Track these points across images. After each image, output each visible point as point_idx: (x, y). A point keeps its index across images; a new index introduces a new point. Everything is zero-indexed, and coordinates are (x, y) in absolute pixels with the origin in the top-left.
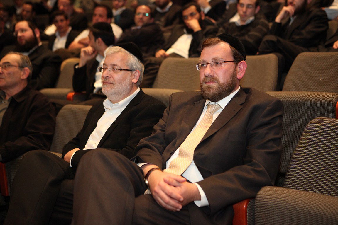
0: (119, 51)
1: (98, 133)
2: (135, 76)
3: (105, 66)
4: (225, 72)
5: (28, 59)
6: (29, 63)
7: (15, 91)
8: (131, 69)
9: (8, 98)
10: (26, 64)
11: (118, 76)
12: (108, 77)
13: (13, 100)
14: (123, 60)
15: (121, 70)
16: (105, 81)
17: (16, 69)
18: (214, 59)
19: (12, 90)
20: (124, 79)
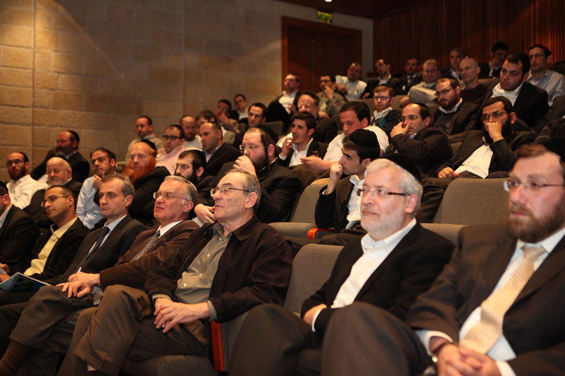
0: (387, 166)
1: (354, 284)
2: (409, 202)
3: (366, 188)
4: (545, 200)
5: (257, 179)
6: (258, 185)
7: (237, 224)
8: (404, 193)
9: (226, 233)
10: (253, 187)
11: (385, 202)
12: (370, 204)
13: (233, 237)
14: (393, 179)
15: (390, 193)
16: (366, 210)
17: (239, 194)
18: (530, 176)
19: (231, 223)
20: (394, 207)
